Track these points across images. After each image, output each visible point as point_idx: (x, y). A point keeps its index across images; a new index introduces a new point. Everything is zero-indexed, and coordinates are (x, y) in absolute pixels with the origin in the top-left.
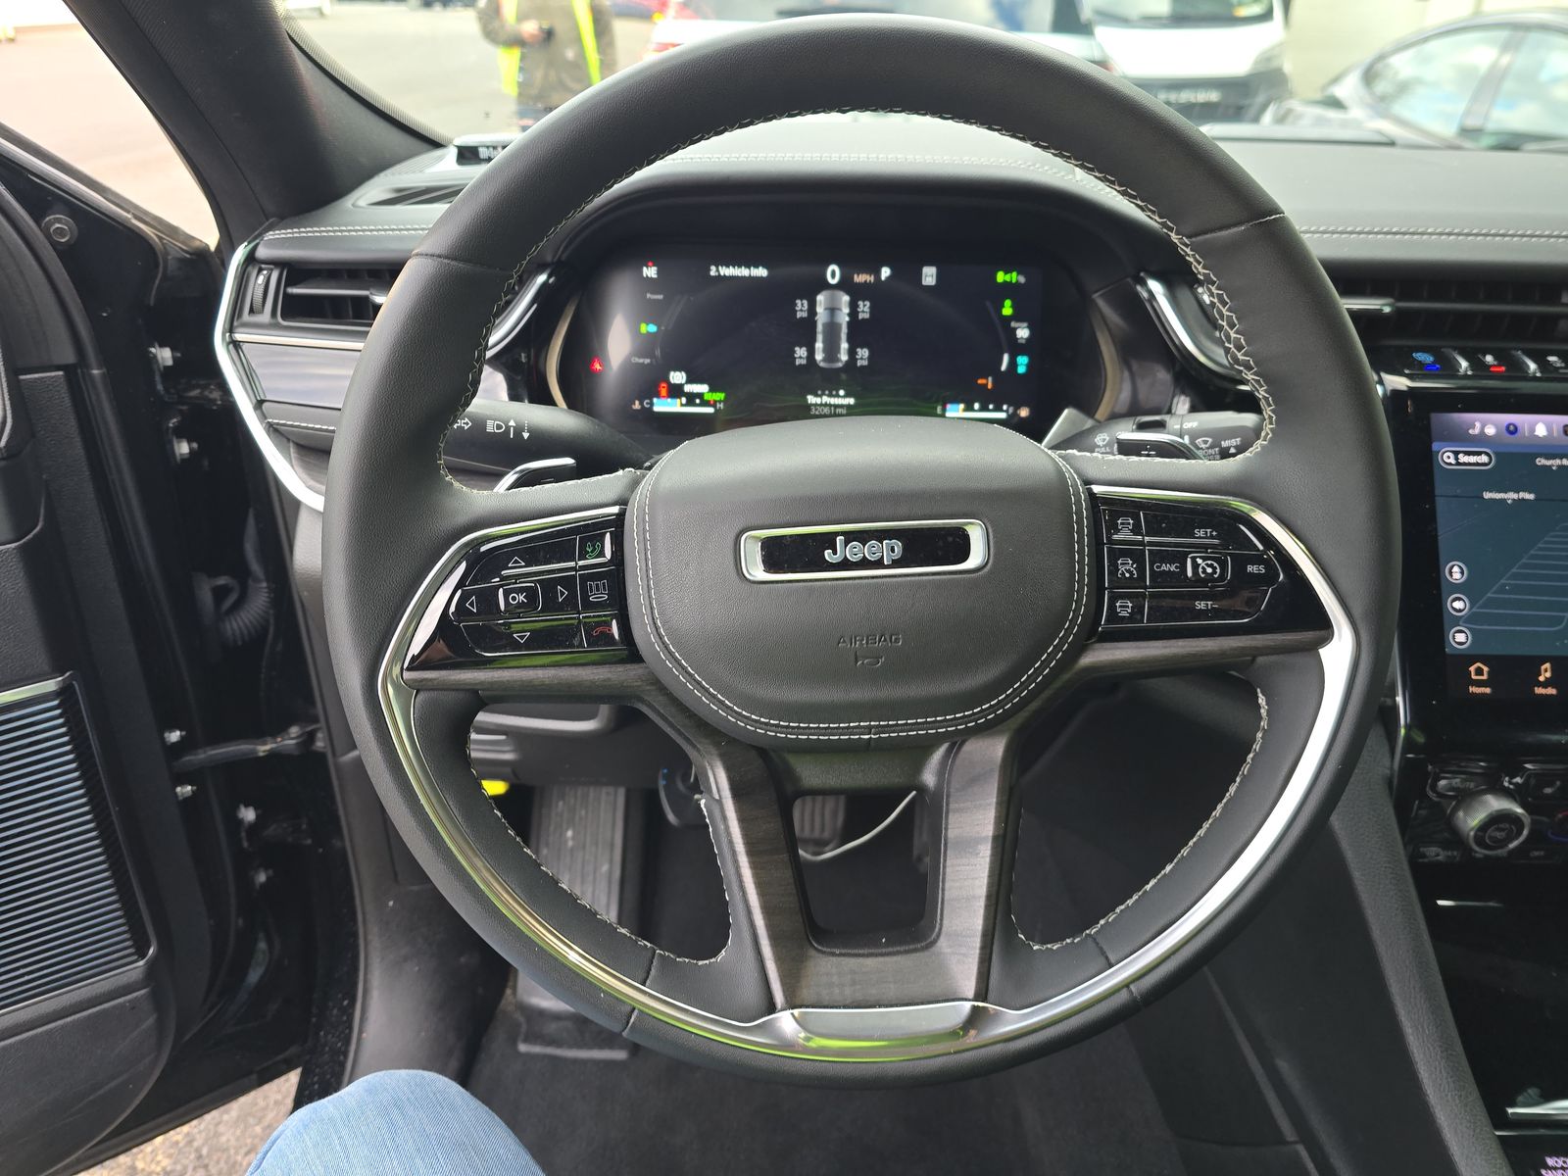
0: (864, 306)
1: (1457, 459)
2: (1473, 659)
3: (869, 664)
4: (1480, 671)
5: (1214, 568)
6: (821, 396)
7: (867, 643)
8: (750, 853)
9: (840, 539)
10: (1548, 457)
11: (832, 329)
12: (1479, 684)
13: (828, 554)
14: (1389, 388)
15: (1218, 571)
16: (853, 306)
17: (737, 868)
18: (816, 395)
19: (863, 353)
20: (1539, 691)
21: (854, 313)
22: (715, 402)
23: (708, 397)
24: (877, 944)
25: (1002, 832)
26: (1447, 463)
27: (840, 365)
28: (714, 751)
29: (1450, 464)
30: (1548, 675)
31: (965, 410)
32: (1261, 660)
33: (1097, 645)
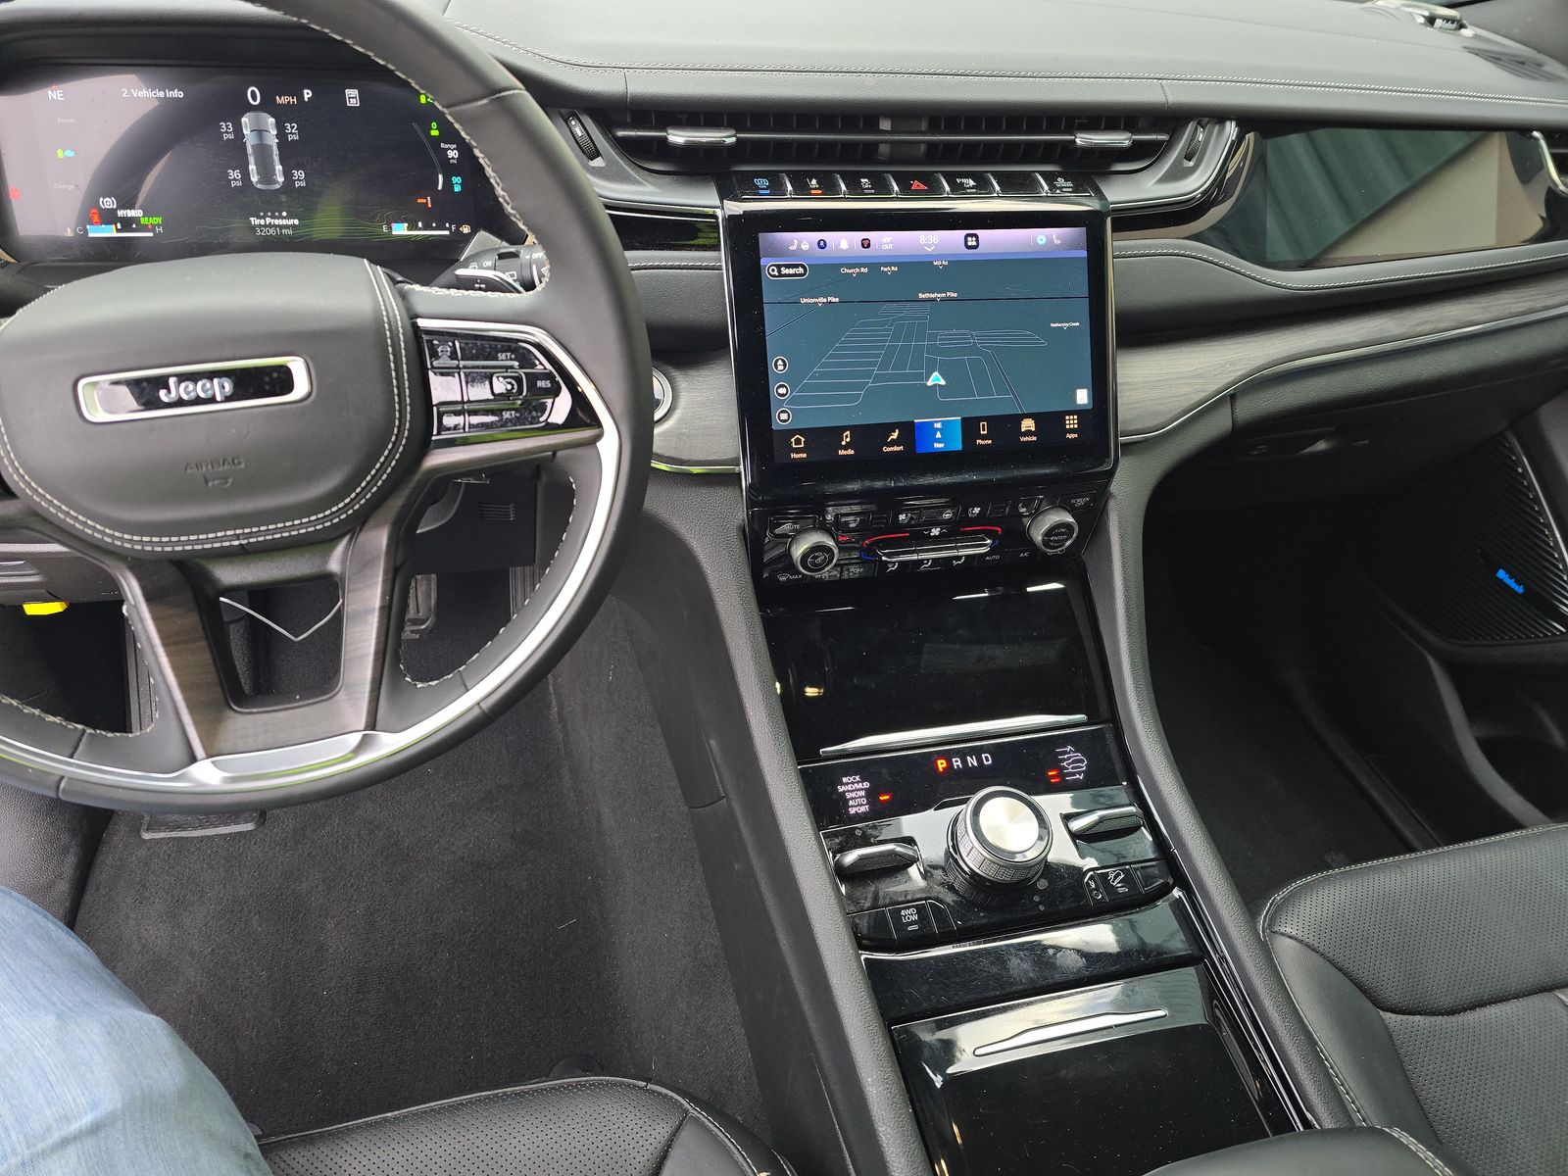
0: (292, 128)
1: (779, 271)
2: (793, 432)
3: (220, 484)
4: (798, 442)
5: (513, 385)
6: (264, 218)
7: (213, 467)
8: (165, 645)
9: (172, 381)
10: (850, 266)
11: (262, 150)
12: (798, 451)
13: (162, 393)
14: (728, 213)
15: (516, 386)
16: (280, 127)
17: (156, 657)
18: (259, 217)
19: (299, 174)
20: (841, 452)
21: (281, 135)
22: (153, 226)
23: (144, 221)
24: (292, 700)
25: (387, 603)
26: (772, 276)
27: (278, 186)
28: (124, 566)
29: (774, 276)
30: (848, 440)
31: (409, 229)
32: (559, 453)
33: (436, 451)
